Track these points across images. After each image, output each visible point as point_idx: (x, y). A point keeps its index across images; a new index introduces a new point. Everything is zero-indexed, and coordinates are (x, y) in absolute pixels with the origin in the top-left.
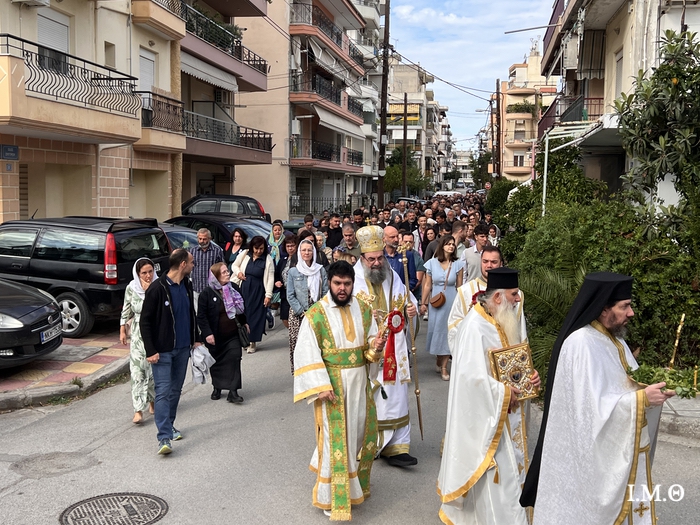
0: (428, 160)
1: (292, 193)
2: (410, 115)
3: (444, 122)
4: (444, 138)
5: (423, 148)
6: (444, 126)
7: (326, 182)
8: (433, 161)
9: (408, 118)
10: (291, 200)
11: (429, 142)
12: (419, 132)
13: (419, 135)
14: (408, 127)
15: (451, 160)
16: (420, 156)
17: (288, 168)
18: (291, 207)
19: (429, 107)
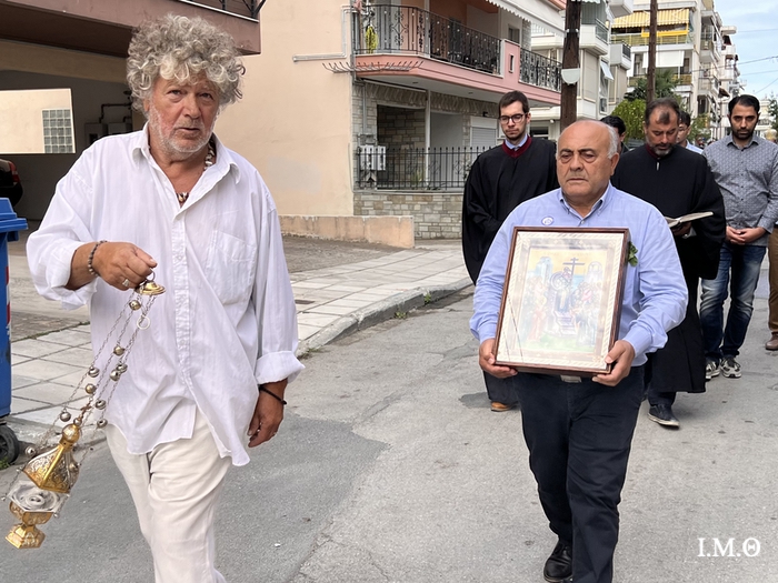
0: (702, 101)
1: (363, 139)
3: (729, 51)
4: (729, 74)
5: (694, 82)
6: (729, 57)
7: (476, 122)
8: (712, 105)
10: (358, 155)
11: (705, 74)
12: (688, 53)
13: (687, 61)
17: (348, 80)
18: (361, 172)
19: (707, 15)
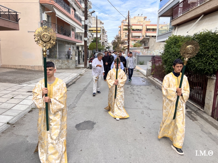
0: (103, 43)
2: (98, 30)
3: (106, 35)
6: (106, 36)
7: (67, 45)
9: (98, 31)
11: (103, 38)
12: (101, 35)
13: (100, 36)
14: (98, 34)
15: (107, 44)
16: (101, 41)
19: (103, 29)
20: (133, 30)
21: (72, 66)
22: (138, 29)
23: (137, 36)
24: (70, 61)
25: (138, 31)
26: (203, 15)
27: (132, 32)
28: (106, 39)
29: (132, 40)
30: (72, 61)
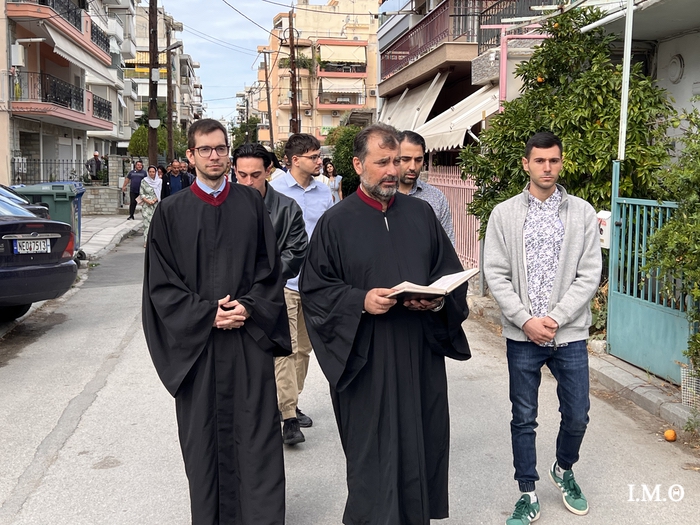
0: (184, 123)
1: (14, 153)
5: (178, 108)
7: (62, 141)
10: (13, 162)
13: (171, 92)
16: (176, 116)
17: (7, 116)
18: (14, 174)
19: (183, 58)
20: (326, 66)
21: (110, 205)
22: (349, 64)
23: (343, 95)
24: (101, 191)
25: (347, 70)
26: (439, 75)
27: (319, 74)
28: (196, 100)
29: (322, 112)
30: (108, 191)
